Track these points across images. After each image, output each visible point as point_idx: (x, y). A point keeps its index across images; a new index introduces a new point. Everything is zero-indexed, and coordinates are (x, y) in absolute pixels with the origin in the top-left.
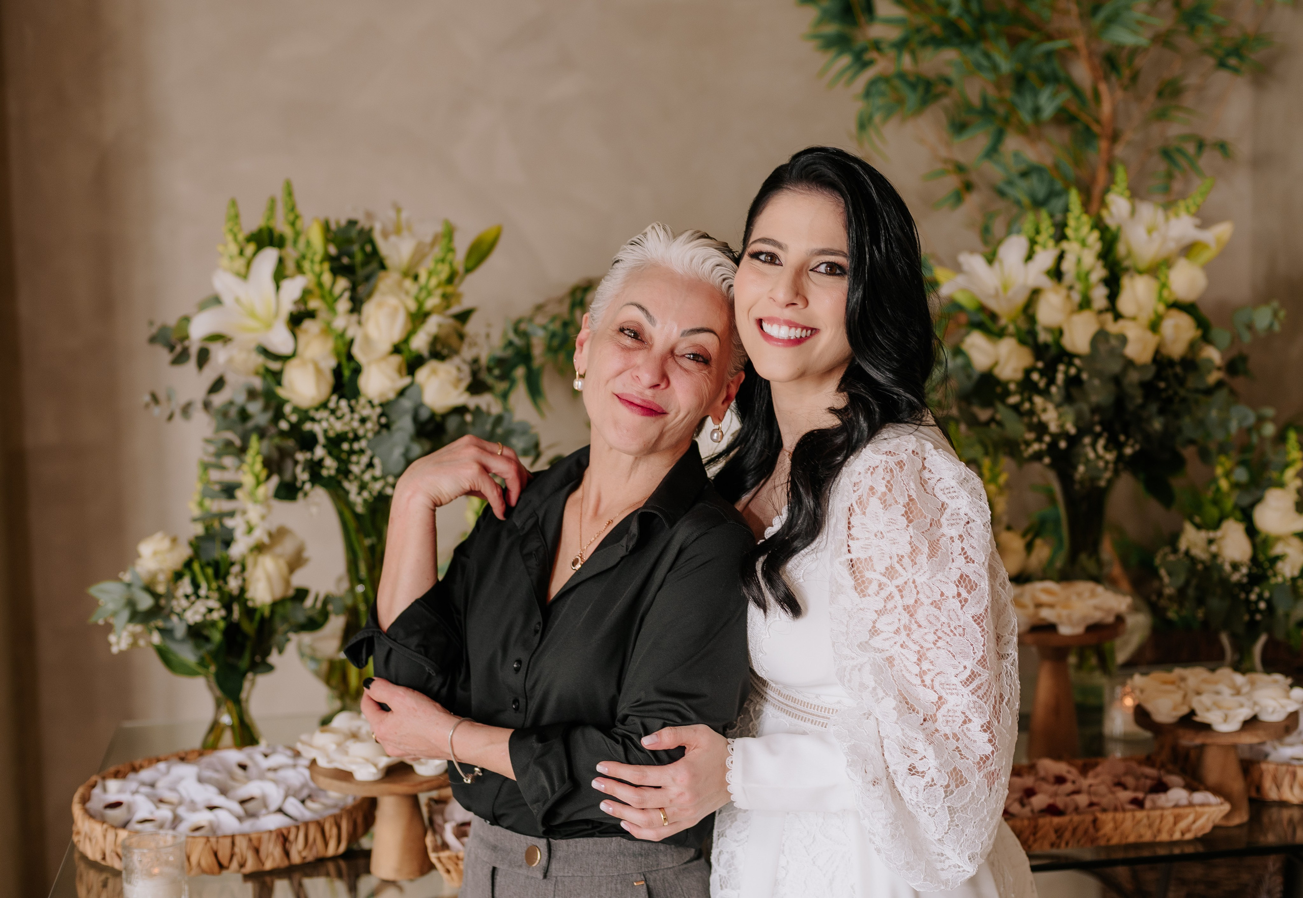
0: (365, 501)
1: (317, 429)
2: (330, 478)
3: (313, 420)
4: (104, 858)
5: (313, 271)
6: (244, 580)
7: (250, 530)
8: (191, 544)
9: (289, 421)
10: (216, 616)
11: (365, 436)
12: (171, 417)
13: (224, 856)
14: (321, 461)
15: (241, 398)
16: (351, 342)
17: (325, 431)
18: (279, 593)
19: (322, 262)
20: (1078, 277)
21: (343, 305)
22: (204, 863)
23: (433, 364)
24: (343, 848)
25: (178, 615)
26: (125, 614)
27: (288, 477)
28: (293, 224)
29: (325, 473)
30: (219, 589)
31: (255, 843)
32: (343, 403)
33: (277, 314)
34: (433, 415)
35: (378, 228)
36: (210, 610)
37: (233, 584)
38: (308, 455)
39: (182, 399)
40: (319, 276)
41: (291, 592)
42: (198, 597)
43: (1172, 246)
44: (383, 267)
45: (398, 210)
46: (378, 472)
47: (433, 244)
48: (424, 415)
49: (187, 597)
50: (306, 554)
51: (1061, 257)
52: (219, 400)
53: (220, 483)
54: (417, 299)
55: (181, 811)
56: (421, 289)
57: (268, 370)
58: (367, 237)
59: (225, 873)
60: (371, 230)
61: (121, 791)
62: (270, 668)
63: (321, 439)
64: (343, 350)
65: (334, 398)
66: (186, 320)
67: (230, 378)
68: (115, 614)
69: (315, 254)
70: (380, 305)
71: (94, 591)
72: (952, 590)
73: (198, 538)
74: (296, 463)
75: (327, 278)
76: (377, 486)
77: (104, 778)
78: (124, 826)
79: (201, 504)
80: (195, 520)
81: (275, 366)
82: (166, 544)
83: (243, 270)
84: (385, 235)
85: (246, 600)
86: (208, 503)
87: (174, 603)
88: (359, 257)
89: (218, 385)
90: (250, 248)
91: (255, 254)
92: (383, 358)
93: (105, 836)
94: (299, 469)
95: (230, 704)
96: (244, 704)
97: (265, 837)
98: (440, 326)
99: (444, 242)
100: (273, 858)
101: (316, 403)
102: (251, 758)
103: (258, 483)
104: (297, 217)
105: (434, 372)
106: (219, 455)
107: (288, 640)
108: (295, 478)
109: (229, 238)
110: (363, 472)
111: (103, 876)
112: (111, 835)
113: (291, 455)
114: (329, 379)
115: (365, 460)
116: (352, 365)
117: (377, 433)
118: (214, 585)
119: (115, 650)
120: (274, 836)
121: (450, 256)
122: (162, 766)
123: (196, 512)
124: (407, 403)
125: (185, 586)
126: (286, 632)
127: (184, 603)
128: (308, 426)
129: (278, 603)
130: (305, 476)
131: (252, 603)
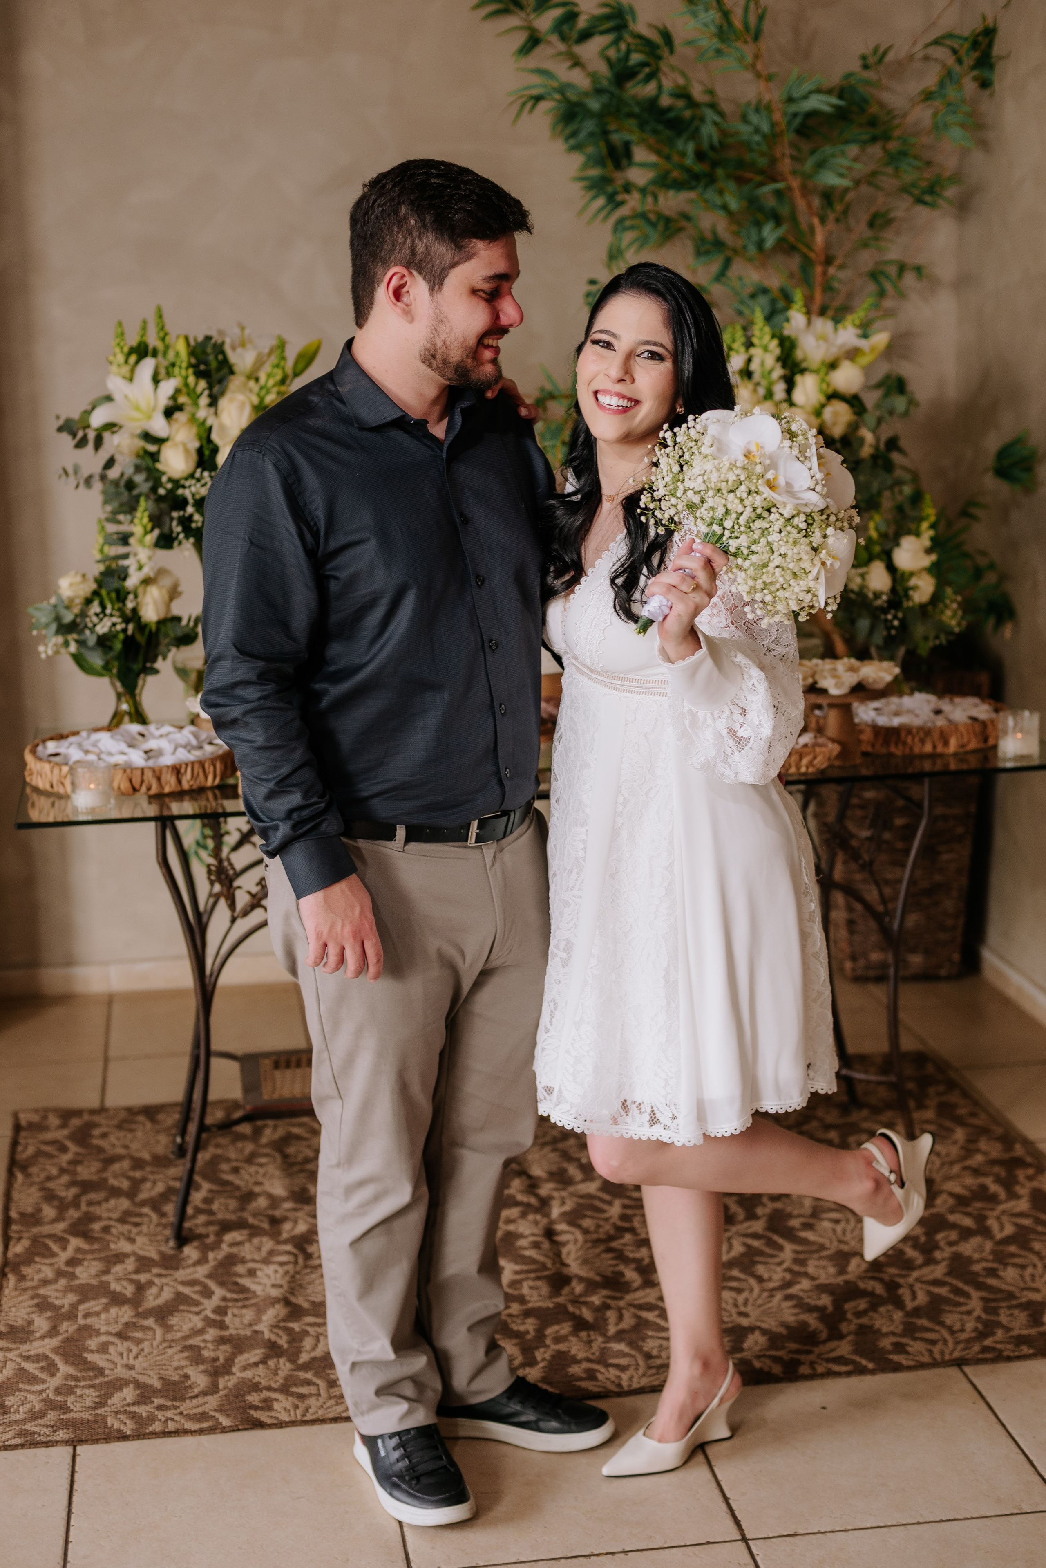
1: (187, 493)
3: (184, 487)
4: (52, 786)
5: (180, 374)
6: (138, 604)
7: (140, 568)
8: (96, 580)
9: (165, 488)
10: (119, 627)
12: (77, 486)
13: (137, 784)
14: (191, 516)
15: (130, 471)
16: (210, 429)
17: (193, 495)
18: (162, 615)
19: (187, 368)
20: (763, 376)
21: (204, 401)
22: (122, 787)
24: (217, 781)
25: (90, 629)
26: (54, 627)
27: (166, 530)
28: (163, 339)
29: (194, 525)
30: (119, 610)
31: (158, 773)
32: (206, 474)
33: (154, 409)
35: (228, 341)
36: (114, 625)
37: (130, 605)
38: (181, 513)
39: (85, 473)
40: (186, 378)
41: (169, 615)
42: (105, 615)
43: (834, 352)
44: (232, 371)
45: (243, 329)
47: (270, 353)
49: (97, 615)
50: (180, 589)
51: (749, 360)
52: (113, 473)
53: (118, 533)
54: (258, 395)
55: (103, 756)
56: (261, 388)
57: (146, 452)
58: (219, 349)
59: (137, 795)
60: (223, 343)
61: (57, 747)
62: (156, 672)
63: (191, 500)
64: (205, 435)
65: (199, 470)
66: (88, 413)
67: (118, 457)
68: (47, 626)
69: (182, 362)
70: (232, 400)
71: (31, 610)
73: (102, 574)
74: (172, 519)
75: (191, 380)
77: (44, 741)
78: (66, 764)
79: (101, 551)
80: (99, 562)
81: (152, 448)
82: (79, 579)
83: (128, 375)
84: (234, 348)
85: (140, 618)
86: (106, 549)
87: (88, 620)
88: (214, 364)
89: (110, 463)
90: (133, 358)
91: (137, 362)
93: (52, 772)
94: (174, 523)
95: (128, 697)
96: (138, 698)
97: (164, 770)
99: (278, 352)
100: (170, 784)
101: (185, 475)
102: (147, 730)
103: (146, 533)
104: (166, 334)
106: (115, 513)
107: (169, 651)
108: (171, 530)
109: (117, 350)
111: (51, 800)
112: (56, 771)
113: (169, 514)
114: (194, 457)
116: (211, 446)
118: (117, 606)
119: (43, 656)
120: (170, 770)
121: (282, 363)
122: (84, 734)
123: (98, 556)
125: (95, 607)
126: (168, 645)
127: (95, 619)
128: (180, 491)
129: (161, 623)
130: (179, 529)
131: (143, 620)
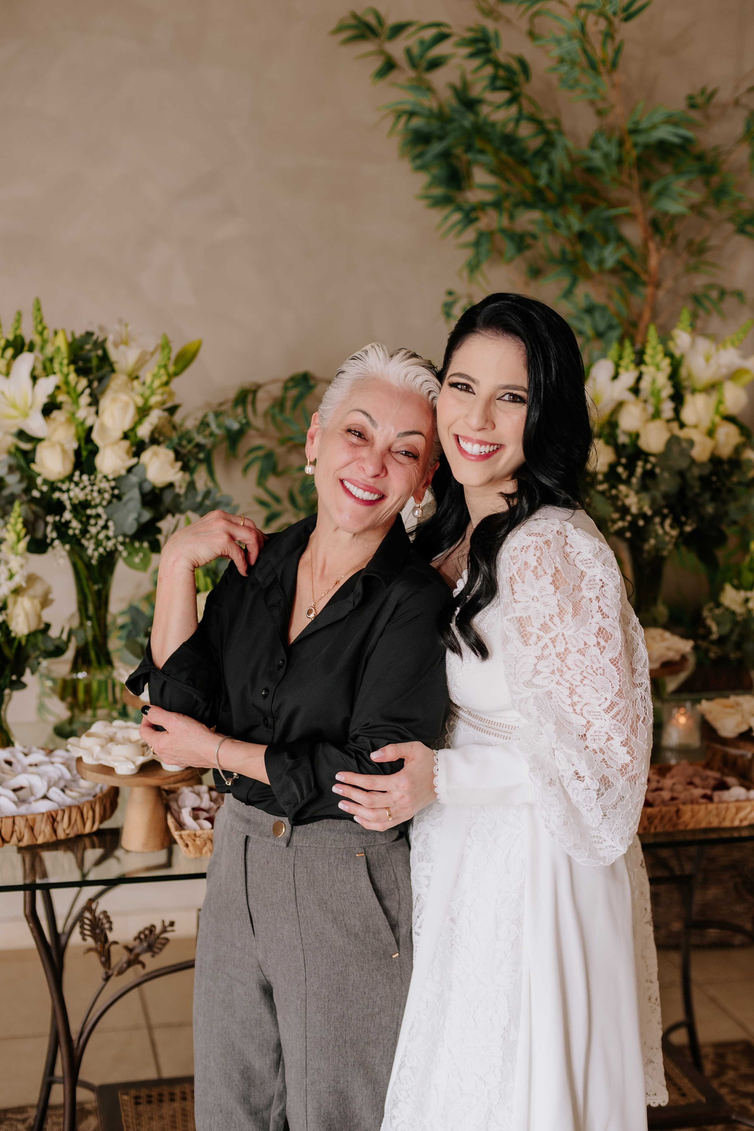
0: (101, 555)
1: (65, 497)
2: (75, 535)
3: (60, 490)
5: (61, 372)
6: (7, 615)
7: (11, 576)
9: (40, 490)
11: (100, 504)
16: (90, 430)
17: (70, 499)
18: (33, 627)
19: (67, 365)
20: (652, 394)
21: (84, 400)
23: (154, 448)
24: (96, 827)
27: (40, 535)
28: (41, 334)
29: (71, 532)
31: (30, 822)
32: (85, 477)
33: (31, 407)
34: (154, 488)
35: (110, 338)
38: (57, 518)
40: (66, 375)
41: (42, 626)
43: (724, 371)
44: (113, 371)
45: (125, 326)
46: (111, 533)
47: (153, 354)
48: (147, 488)
50: (52, 596)
51: (639, 378)
54: (143, 396)
56: (145, 389)
58: (100, 346)
60: (105, 341)
62: (24, 685)
63: (68, 506)
64: (84, 435)
65: (77, 473)
69: (62, 358)
70: (113, 400)
72: (592, 640)
74: (46, 524)
75: (72, 377)
76: (110, 544)
81: (27, 447)
83: (4, 370)
84: (116, 345)
85: (9, 631)
88: (94, 362)
90: (9, 354)
91: (14, 357)
92: (116, 443)
94: (49, 529)
97: (38, 818)
98: (160, 418)
99: (162, 353)
100: (44, 834)
101: (61, 477)
102: (13, 755)
103: (18, 538)
104: (44, 328)
105: (155, 454)
107: (38, 663)
108: (45, 536)
110: (98, 533)
113: (44, 519)
114: (72, 458)
115: (101, 522)
116: (90, 447)
117: (110, 502)
120: (45, 817)
121: (168, 364)
124: (134, 479)
126: (38, 657)
128: (57, 495)
129: (32, 635)
130: (54, 535)
131: (13, 635)
